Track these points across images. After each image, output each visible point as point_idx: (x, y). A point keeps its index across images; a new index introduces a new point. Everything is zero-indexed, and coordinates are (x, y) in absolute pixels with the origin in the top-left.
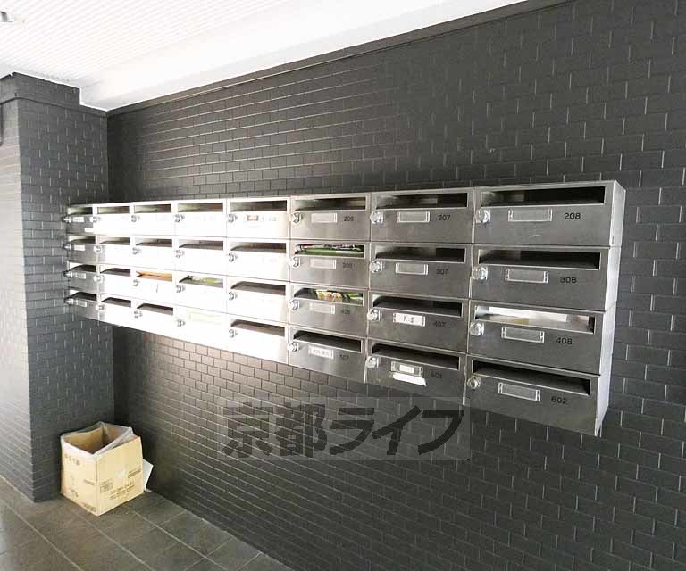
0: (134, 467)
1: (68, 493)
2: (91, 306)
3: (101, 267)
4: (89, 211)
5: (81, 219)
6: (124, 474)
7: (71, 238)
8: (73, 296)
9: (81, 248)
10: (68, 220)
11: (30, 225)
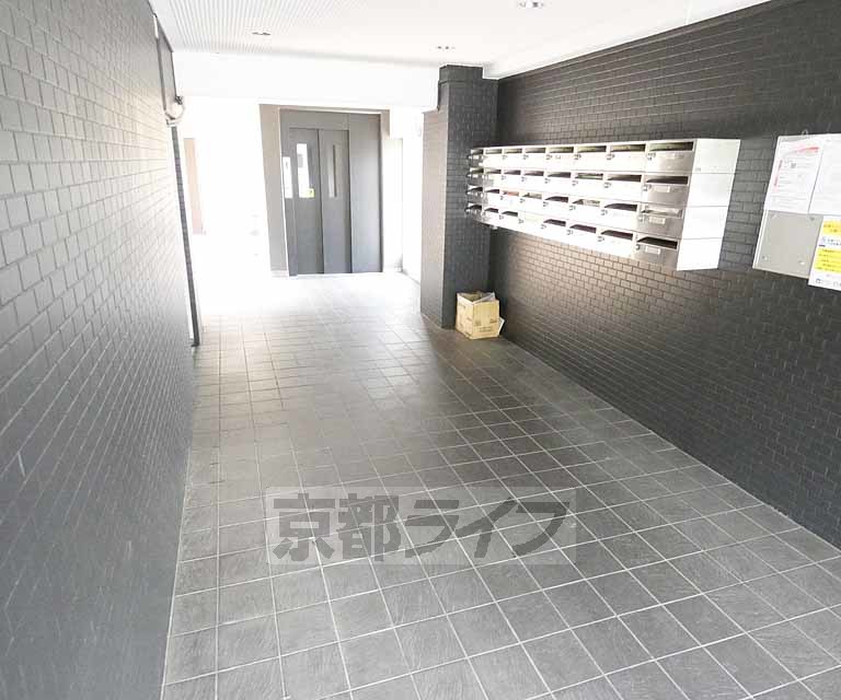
0: (494, 319)
1: (458, 327)
2: (479, 213)
3: (486, 189)
4: (482, 152)
5: (477, 157)
6: (488, 320)
7: (471, 169)
8: (471, 208)
9: (476, 176)
10: (470, 157)
11: (451, 161)
